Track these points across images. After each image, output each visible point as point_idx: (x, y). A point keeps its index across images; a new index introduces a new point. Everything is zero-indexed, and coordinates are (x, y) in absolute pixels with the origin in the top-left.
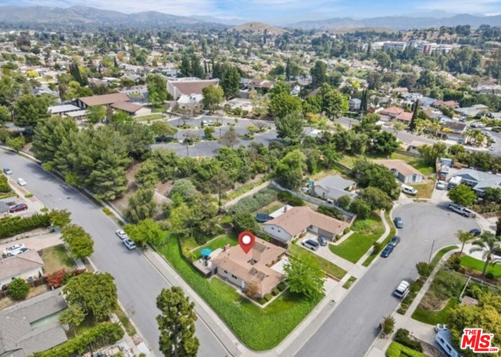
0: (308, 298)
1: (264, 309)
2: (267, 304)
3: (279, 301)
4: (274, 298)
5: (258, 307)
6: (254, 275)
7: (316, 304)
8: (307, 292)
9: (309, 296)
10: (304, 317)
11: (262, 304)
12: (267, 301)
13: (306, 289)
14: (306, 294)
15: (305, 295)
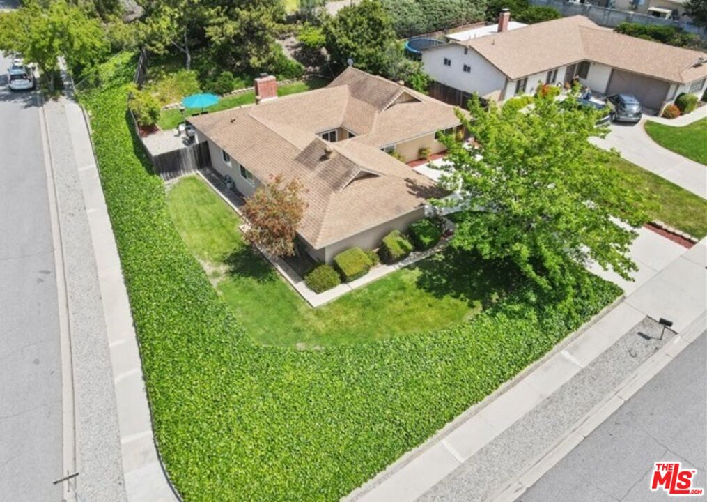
0: (538, 289)
1: (318, 313)
2: (341, 290)
3: (403, 288)
4: (381, 271)
5: (294, 300)
6: (311, 166)
7: (570, 323)
8: (537, 261)
9: (543, 282)
10: (503, 378)
11: (318, 288)
12: (344, 279)
13: (535, 247)
14: (529, 268)
15: (524, 278)
